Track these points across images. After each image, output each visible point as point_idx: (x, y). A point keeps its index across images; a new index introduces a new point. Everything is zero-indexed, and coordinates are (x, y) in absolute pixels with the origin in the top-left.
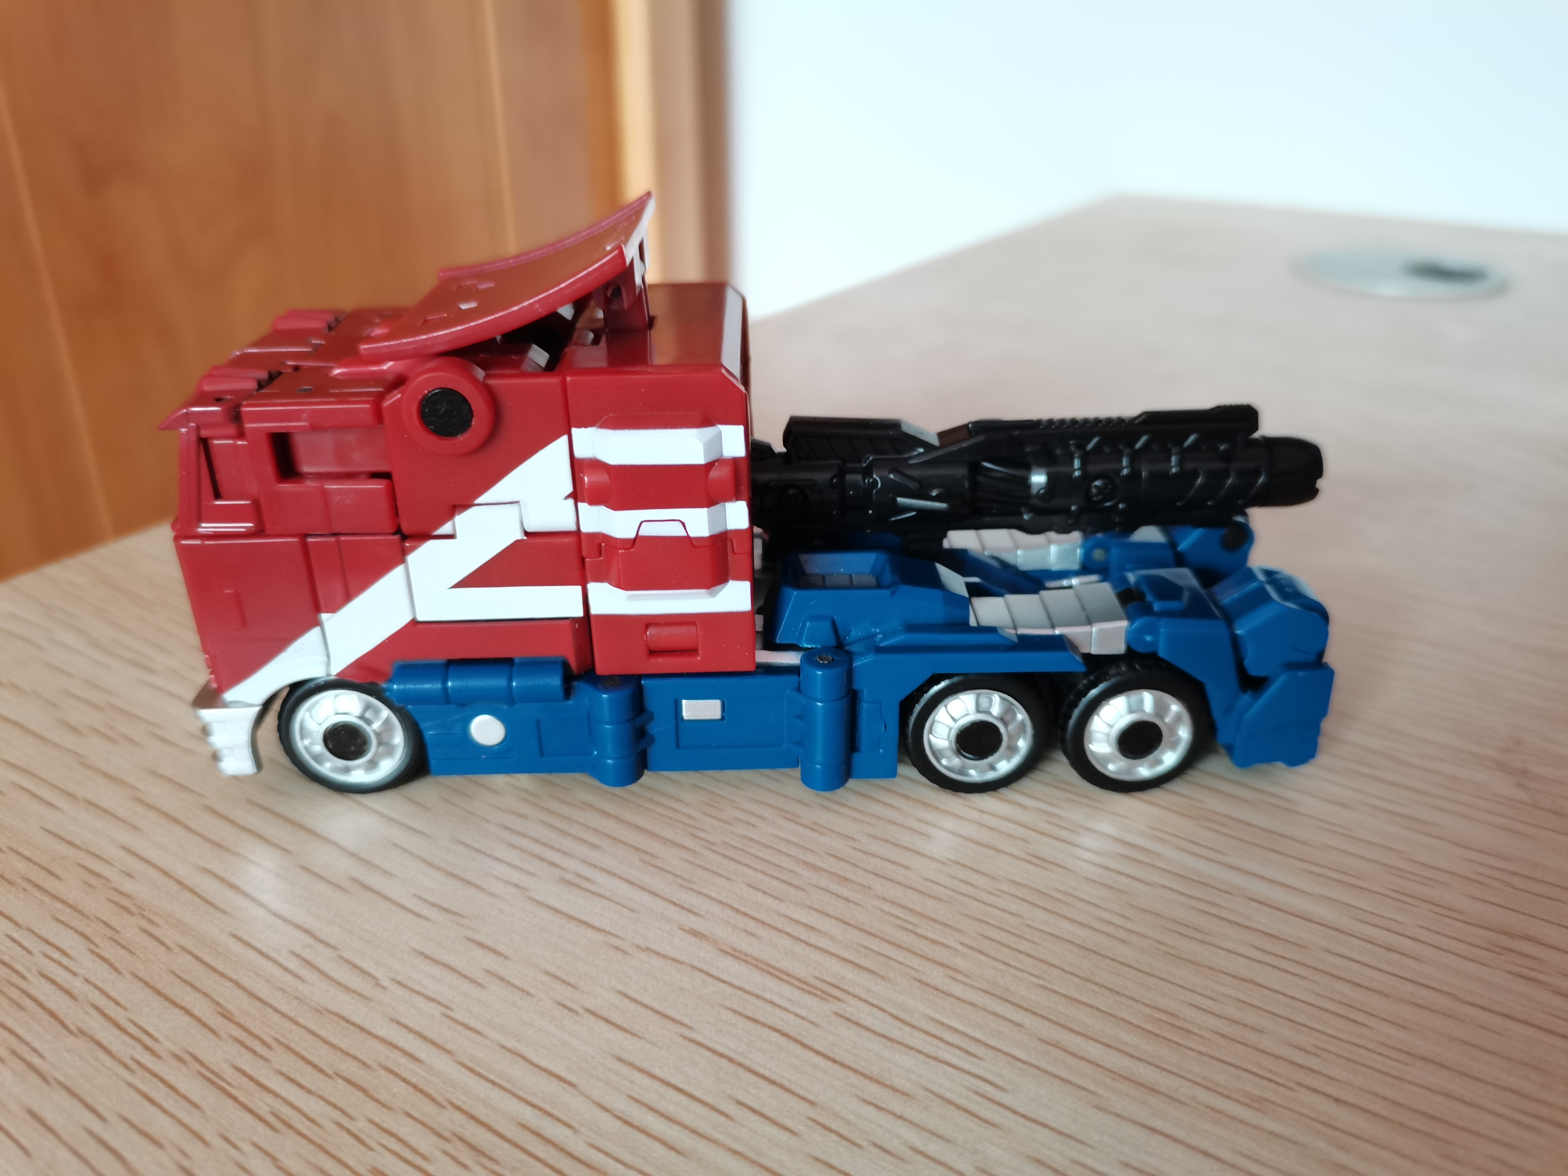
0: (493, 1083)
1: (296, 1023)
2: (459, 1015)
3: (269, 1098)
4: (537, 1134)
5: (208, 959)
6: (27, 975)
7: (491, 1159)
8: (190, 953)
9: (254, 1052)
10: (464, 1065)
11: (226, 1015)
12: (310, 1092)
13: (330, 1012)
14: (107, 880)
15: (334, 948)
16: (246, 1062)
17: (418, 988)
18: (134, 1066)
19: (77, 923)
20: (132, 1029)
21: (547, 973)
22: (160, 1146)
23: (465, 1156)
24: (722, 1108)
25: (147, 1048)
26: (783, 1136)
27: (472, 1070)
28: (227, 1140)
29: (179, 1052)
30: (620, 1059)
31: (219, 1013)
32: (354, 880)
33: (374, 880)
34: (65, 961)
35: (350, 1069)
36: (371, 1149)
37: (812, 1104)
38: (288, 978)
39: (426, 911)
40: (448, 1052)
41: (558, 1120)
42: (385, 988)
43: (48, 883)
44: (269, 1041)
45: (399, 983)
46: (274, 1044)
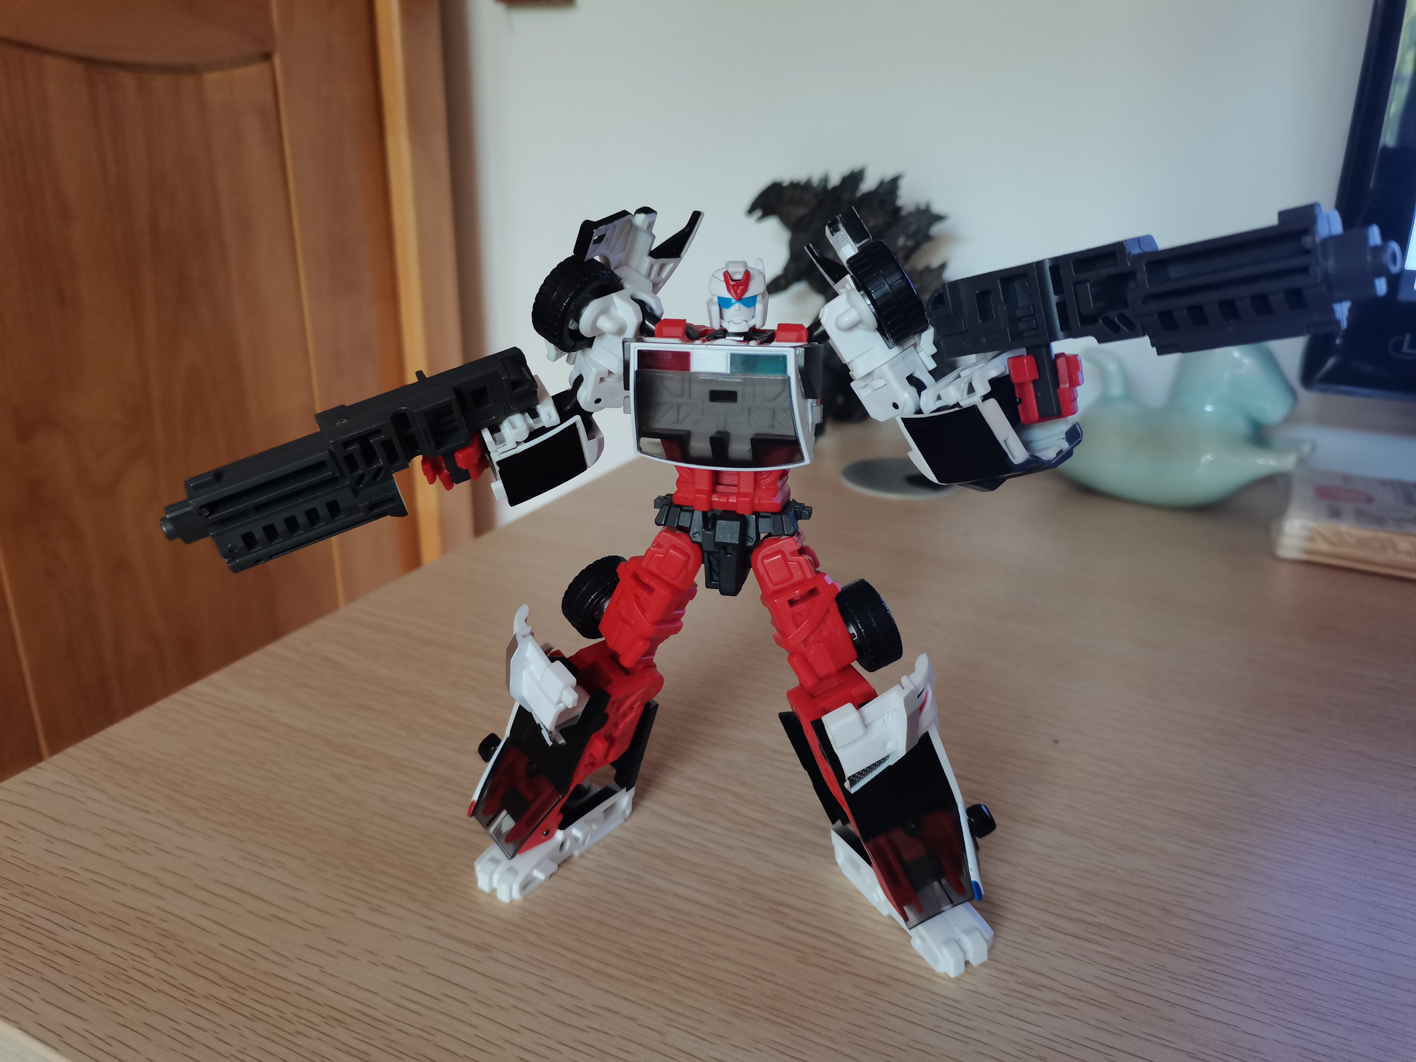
0: (343, 995)
1: (256, 979)
2: (328, 970)
3: (249, 1009)
4: (362, 1013)
5: (209, 955)
6: (127, 969)
7: (344, 1023)
8: (202, 954)
9: (239, 992)
10: (330, 990)
11: (224, 978)
12: (266, 1005)
13: (271, 974)
14: (153, 924)
15: (267, 946)
16: (236, 996)
17: (308, 961)
18: (187, 1002)
19: (144, 944)
20: (181, 987)
21: (365, 950)
22: (206, 1031)
23: (332, 1022)
24: (438, 997)
25: (190, 994)
26: (462, 1005)
27: (334, 991)
28: (233, 1026)
29: (205, 995)
30: (396, 982)
31: (221, 978)
34: (143, 961)
36: (295, 1024)
37: (474, 992)
39: (308, 927)
43: (125, 927)
44: (245, 987)
46: (247, 988)
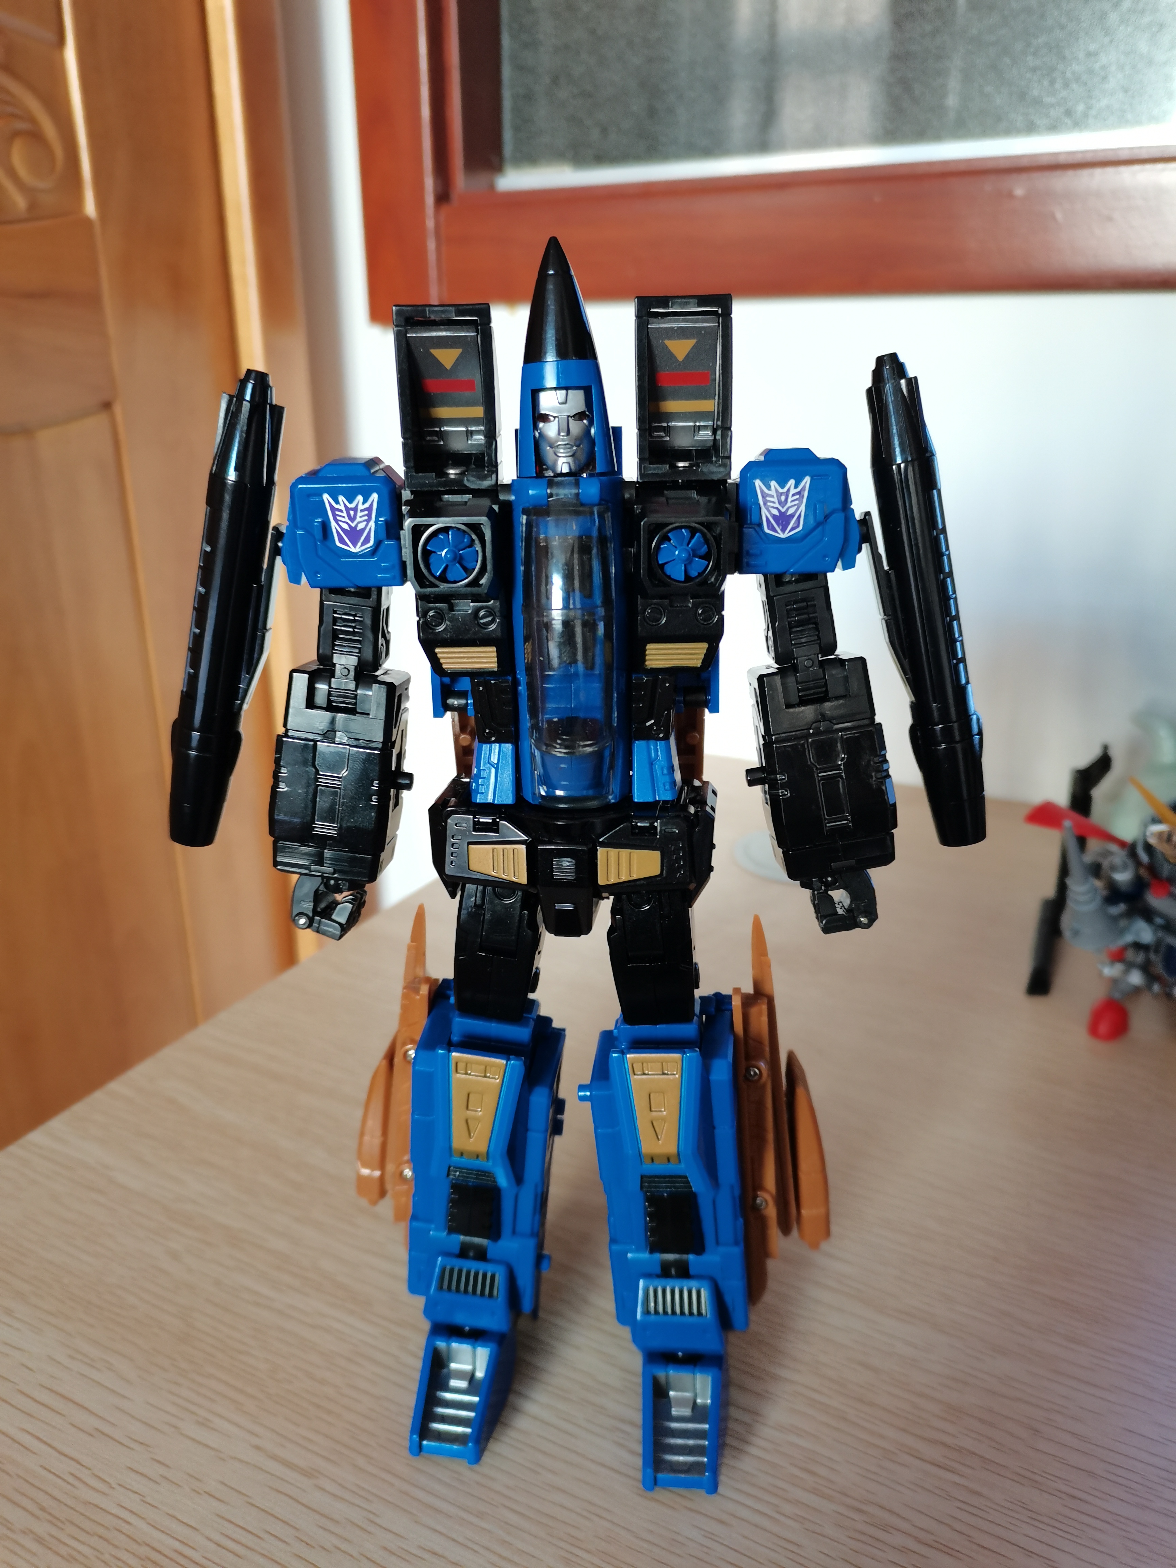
0: (163, 1532)
1: (75, 1510)
2: (148, 1499)
4: (181, 1554)
5: (30, 1480)
8: (22, 1478)
10: (150, 1524)
13: (90, 1503)
15: (90, 1469)
17: (129, 1487)
27: (153, 1526)
30: (218, 1515)
32: (97, 1429)
33: (107, 1429)
35: (101, 1531)
38: (69, 1487)
40: (143, 1518)
41: (190, 1546)
42: (114, 1488)
45: (120, 1485)
